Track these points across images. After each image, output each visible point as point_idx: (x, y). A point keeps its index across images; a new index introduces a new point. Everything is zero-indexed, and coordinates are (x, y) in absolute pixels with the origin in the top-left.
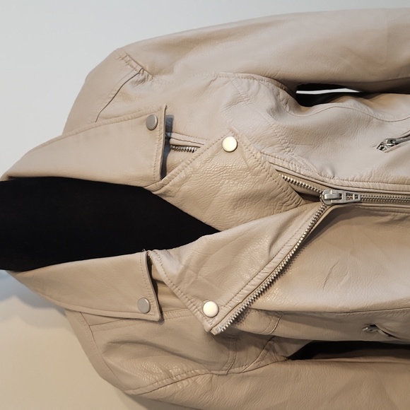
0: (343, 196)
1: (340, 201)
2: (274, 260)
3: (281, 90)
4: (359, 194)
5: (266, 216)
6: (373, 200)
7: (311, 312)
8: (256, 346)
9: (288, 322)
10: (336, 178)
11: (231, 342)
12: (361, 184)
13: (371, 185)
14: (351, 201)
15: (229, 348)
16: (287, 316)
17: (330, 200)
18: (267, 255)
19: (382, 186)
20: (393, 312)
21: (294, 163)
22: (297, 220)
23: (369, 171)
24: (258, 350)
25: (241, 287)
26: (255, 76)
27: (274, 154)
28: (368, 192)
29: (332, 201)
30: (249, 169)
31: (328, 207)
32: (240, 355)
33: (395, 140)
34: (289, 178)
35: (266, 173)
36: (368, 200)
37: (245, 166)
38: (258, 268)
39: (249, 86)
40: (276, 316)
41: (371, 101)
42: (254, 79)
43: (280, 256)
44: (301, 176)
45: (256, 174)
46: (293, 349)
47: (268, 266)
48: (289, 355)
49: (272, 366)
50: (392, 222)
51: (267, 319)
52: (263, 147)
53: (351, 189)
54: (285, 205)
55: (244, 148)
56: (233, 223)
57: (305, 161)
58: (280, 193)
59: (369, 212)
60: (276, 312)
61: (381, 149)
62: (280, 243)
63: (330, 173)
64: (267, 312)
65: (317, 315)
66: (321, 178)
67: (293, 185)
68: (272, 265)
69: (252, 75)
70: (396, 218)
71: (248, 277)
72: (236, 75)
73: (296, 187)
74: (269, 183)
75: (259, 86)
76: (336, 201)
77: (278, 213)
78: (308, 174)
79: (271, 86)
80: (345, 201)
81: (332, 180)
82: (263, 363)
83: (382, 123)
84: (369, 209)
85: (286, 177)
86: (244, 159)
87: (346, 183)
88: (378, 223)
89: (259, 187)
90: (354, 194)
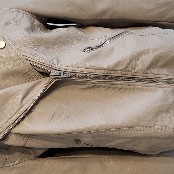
0: (62, 74)
1: (60, 77)
2: (24, 107)
3: (36, 20)
4: (70, 73)
5: (22, 83)
6: (77, 77)
7: (44, 134)
8: (19, 152)
9: (33, 139)
10: (58, 65)
11: (4, 151)
12: (71, 68)
13: (77, 69)
14: (66, 76)
15: (3, 153)
16: (32, 136)
17: (55, 76)
18: (20, 104)
19: (82, 69)
20: (86, 133)
21: (36, 56)
22: (38, 86)
23: (76, 62)
24: (20, 154)
25: (6, 121)
26: (21, 11)
27: (26, 51)
28: (75, 73)
29: (55, 77)
30: (11, 58)
31: (54, 80)
32: (10, 157)
33: (92, 48)
34: (33, 64)
35: (20, 61)
36: (75, 77)
37: (9, 56)
38: (15, 111)
39: (17, 15)
40: (26, 136)
41: (85, 30)
42: (21, 12)
43: (27, 105)
44: (39, 63)
45: (15, 61)
46: (40, 152)
47: (21, 110)
48: (38, 156)
49: (28, 162)
50: (88, 88)
51: (21, 138)
52: (20, 47)
53: (66, 70)
54: (32, 78)
55: (9, 47)
56: (3, 87)
57: (43, 55)
58: (28, 71)
59: (76, 83)
60: (26, 134)
61: (84, 52)
62: (28, 98)
63: (56, 62)
64: (21, 135)
65: (47, 136)
66: (50, 64)
67: (35, 68)
68: (23, 109)
69: (19, 10)
70: (90, 86)
71: (10, 116)
72: (11, 10)
73: (37, 69)
74: (22, 66)
75: (23, 16)
76: (57, 77)
77: (28, 82)
78: (43, 62)
79: (30, 17)
80: (63, 77)
81: (56, 66)
82: (23, 160)
83: (87, 40)
84: (76, 81)
85: (31, 63)
86: (9, 53)
87: (64, 67)
88: (81, 89)
89: (17, 68)
90: (67, 73)
